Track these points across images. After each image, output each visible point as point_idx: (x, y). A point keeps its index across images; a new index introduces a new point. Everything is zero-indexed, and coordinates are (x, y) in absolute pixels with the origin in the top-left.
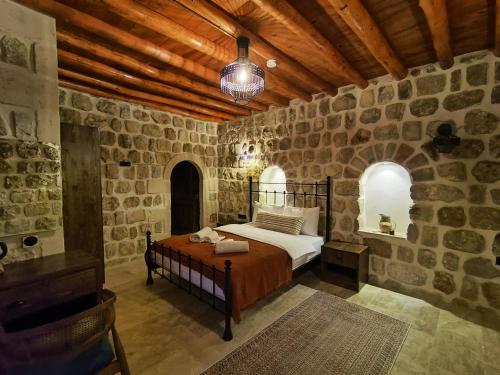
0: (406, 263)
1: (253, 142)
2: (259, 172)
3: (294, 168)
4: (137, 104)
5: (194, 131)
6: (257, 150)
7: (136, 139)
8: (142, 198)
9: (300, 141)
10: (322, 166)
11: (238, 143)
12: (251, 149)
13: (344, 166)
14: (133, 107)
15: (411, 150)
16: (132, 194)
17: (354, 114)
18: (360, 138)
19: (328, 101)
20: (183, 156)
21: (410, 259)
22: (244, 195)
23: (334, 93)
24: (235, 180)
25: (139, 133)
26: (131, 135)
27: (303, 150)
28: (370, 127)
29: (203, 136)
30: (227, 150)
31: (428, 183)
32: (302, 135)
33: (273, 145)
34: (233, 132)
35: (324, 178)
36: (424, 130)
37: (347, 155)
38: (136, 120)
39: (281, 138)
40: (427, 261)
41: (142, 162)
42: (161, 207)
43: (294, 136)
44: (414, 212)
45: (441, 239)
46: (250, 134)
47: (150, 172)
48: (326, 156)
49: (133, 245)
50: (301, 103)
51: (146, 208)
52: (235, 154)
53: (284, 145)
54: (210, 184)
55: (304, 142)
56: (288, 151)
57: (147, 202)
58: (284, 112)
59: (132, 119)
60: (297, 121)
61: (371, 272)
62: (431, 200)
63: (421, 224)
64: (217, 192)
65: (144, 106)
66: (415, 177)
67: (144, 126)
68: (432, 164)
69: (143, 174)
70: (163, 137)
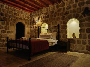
0: (79, 44)
1: (39, 17)
2: (41, 25)
3: (50, 23)
4: (6, 5)
5: (23, 14)
6: (40, 19)
7: (6, 14)
8: (7, 31)
9: (52, 16)
10: (57, 22)
11: (35, 18)
12: (39, 19)
13: (63, 21)
14: (5, 5)
15: (79, 15)
16: (4, 29)
17: (65, 7)
18: (66, 13)
19: (58, 4)
20: (20, 21)
21: (80, 43)
22: (37, 32)
23: (60, 3)
24: (35, 28)
25: (7, 13)
26: (5, 13)
27: (52, 18)
28: (69, 10)
29: (25, 16)
30: (32, 20)
31: (84, 23)
32: (52, 14)
33: (45, 17)
34: (34, 15)
35: (58, 25)
36: (82, 10)
37: (63, 18)
38: (6, 9)
39: (47, 16)
40: (84, 43)
41: (7, 21)
42: (12, 34)
43: (50, 14)
44: (80, 30)
45: (87, 37)
46: (38, 15)
47: (10, 24)
48: (58, 19)
49: (3, 44)
50: (52, 6)
51: (8, 34)
52: (35, 21)
53: (47, 17)
54: (27, 29)
55: (53, 16)
56: (49, 19)
57: (8, 32)
58: (47, 9)
59: (5, 8)
60: (51, 10)
61: (70, 48)
62: (84, 27)
63: (82, 34)
64: (29, 32)
65: (9, 6)
66: (80, 21)
67: (8, 11)
68: (84, 18)
69: (7, 24)
70: (14, 15)
